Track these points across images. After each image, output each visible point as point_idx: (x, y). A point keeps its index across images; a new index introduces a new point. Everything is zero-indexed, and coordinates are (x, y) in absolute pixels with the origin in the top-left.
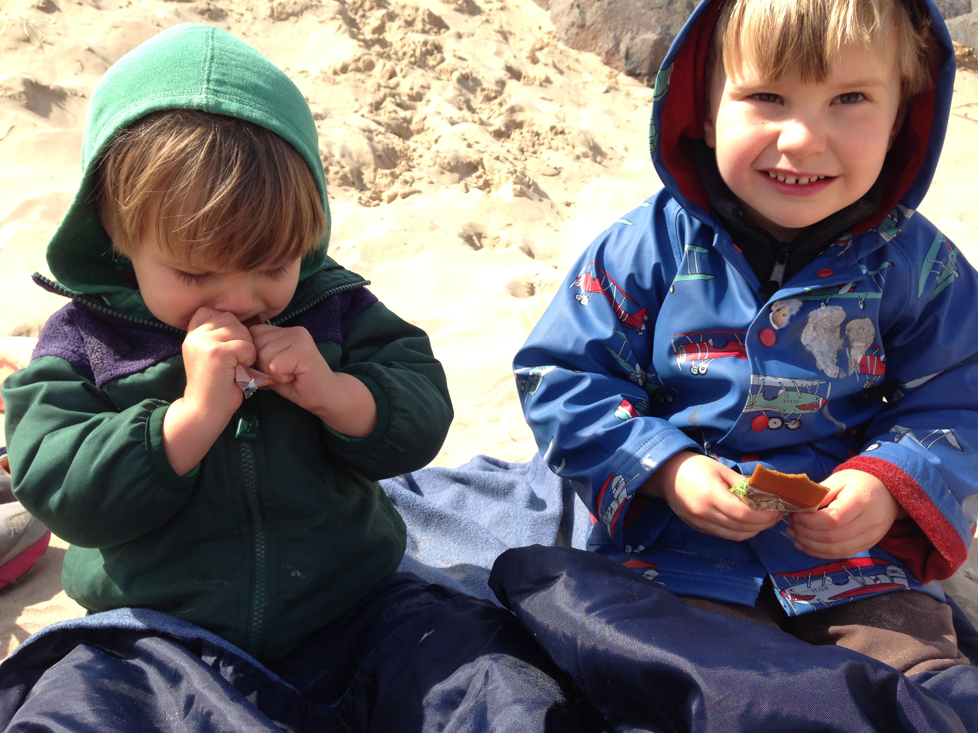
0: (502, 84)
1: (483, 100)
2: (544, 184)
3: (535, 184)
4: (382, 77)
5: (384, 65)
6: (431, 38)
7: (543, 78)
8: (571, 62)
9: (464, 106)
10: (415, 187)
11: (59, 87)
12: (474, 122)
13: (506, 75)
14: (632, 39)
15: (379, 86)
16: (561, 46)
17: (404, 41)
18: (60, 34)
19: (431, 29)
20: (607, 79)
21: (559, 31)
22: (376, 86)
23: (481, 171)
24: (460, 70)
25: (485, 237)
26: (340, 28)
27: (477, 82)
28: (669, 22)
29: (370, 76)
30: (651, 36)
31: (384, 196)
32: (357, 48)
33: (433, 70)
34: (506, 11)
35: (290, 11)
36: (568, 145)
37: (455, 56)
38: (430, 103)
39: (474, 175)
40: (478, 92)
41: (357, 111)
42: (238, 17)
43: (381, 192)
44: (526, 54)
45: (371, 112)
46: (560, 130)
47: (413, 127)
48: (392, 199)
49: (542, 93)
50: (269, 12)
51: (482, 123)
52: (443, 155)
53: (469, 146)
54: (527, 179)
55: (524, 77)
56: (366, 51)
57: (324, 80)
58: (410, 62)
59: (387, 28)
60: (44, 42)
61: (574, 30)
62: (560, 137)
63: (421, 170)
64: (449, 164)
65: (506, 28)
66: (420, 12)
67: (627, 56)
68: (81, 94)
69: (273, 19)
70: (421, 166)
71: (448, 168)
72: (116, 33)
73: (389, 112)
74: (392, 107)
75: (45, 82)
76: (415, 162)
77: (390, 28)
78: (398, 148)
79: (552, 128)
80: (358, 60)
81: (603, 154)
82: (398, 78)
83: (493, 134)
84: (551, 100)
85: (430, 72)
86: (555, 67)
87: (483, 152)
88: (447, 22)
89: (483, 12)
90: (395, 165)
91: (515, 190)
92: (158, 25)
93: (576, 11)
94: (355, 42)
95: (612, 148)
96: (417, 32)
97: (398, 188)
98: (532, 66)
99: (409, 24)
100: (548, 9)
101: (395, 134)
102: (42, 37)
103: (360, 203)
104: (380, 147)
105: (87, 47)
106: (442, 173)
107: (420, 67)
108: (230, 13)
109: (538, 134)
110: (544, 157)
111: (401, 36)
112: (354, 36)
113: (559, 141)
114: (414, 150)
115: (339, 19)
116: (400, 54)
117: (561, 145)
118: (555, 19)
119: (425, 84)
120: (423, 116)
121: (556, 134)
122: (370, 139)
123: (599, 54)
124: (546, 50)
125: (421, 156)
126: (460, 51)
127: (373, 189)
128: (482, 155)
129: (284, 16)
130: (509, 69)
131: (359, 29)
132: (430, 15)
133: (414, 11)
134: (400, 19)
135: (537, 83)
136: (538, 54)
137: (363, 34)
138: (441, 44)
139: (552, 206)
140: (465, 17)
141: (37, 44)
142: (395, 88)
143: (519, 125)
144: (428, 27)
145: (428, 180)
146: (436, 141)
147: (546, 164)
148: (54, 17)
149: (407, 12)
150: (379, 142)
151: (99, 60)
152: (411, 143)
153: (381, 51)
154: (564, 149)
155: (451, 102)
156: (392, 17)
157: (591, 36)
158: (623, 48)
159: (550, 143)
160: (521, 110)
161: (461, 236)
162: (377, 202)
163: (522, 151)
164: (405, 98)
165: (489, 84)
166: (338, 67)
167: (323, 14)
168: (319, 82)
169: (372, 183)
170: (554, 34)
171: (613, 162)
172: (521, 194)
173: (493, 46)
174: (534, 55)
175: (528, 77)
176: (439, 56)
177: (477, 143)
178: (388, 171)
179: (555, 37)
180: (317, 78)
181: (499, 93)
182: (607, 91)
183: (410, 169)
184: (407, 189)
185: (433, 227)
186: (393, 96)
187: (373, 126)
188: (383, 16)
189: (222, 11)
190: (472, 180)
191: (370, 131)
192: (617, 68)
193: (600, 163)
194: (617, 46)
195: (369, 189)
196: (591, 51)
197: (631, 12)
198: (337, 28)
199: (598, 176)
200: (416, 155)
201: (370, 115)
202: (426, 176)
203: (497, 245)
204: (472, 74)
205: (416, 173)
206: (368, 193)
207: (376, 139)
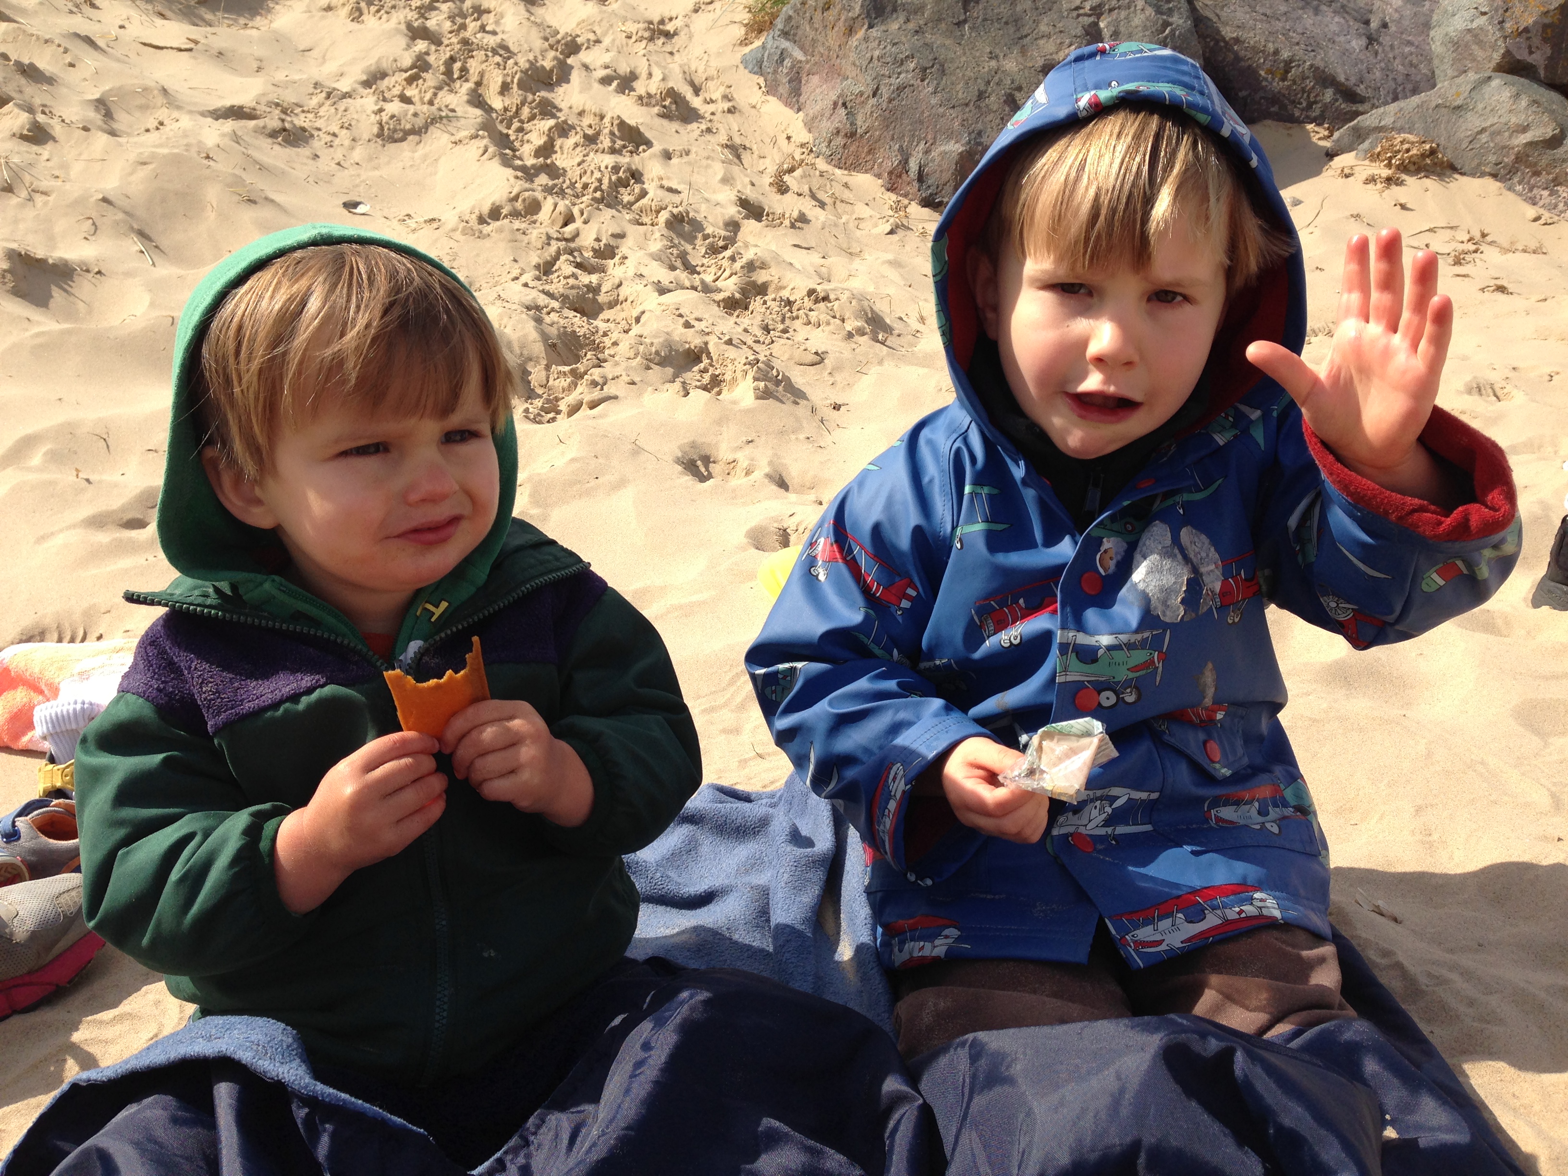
0: (734, 226)
1: (706, 253)
2: (800, 378)
3: (787, 379)
4: (553, 223)
5: (556, 205)
6: (624, 160)
7: (795, 214)
8: (838, 189)
9: (678, 264)
10: (610, 390)
11: (61, 259)
12: (694, 288)
13: (739, 212)
14: (927, 152)
15: (549, 238)
16: (822, 164)
17: (585, 165)
18: (57, 177)
19: (624, 147)
20: (891, 213)
21: (817, 142)
22: (544, 237)
23: (706, 361)
24: (670, 208)
25: (714, 462)
26: (485, 151)
27: (697, 226)
28: (980, 126)
29: (534, 222)
30: (955, 148)
31: (563, 406)
32: (512, 180)
33: (630, 209)
34: (737, 114)
35: (408, 126)
36: (834, 317)
37: (662, 187)
38: (626, 261)
39: (696, 369)
40: (699, 242)
41: (517, 278)
42: (329, 138)
43: (557, 399)
44: (767, 180)
45: (538, 279)
46: (822, 295)
47: (602, 298)
48: (574, 409)
49: (794, 237)
50: (375, 130)
51: (706, 289)
52: (648, 341)
53: (687, 325)
54: (774, 372)
55: (768, 215)
56: (527, 185)
57: (464, 233)
58: (594, 199)
59: (557, 148)
60: (33, 191)
61: (839, 141)
62: (822, 305)
63: (617, 364)
64: (657, 353)
65: (737, 140)
66: (607, 120)
67: (921, 178)
68: (97, 270)
69: (383, 140)
70: (616, 358)
71: (657, 359)
72: (143, 173)
73: (565, 278)
74: (569, 269)
75: (40, 253)
76: (607, 352)
77: (561, 148)
78: (581, 332)
79: (811, 292)
80: (516, 198)
81: (888, 329)
82: (578, 224)
83: (722, 305)
84: (808, 249)
85: (624, 212)
86: (813, 196)
87: (708, 334)
88: (648, 134)
89: (703, 118)
90: (577, 359)
91: (756, 389)
92: (208, 157)
93: (842, 112)
94: (509, 172)
95: (901, 319)
96: (603, 152)
97: (583, 392)
98: (779, 196)
99: (591, 140)
100: (799, 110)
101: (575, 310)
102: (32, 184)
103: (527, 417)
104: (553, 331)
105: (101, 196)
106: (648, 368)
107: (609, 206)
108: (316, 133)
109: (789, 303)
110: (800, 337)
111: (578, 159)
112: (506, 162)
113: (820, 312)
114: (605, 334)
115: (483, 137)
116: (579, 186)
117: (824, 317)
118: (810, 125)
119: (618, 231)
120: (617, 282)
121: (816, 301)
122: (539, 320)
123: (878, 176)
124: (798, 173)
125: (615, 344)
126: (668, 178)
127: (545, 396)
128: (707, 338)
129: (400, 135)
130: (744, 203)
131: (514, 150)
132: (622, 124)
133: (597, 118)
134: (576, 133)
135: (787, 222)
136: (786, 178)
137: (521, 159)
138: (640, 169)
139: (813, 410)
140: (675, 125)
141: (24, 194)
142: (572, 239)
143: (762, 290)
144: (619, 143)
145: (627, 379)
146: (638, 320)
147: (802, 348)
148: (46, 151)
149: (587, 121)
150: (551, 325)
151: (120, 216)
152: (599, 323)
153: (551, 183)
154: (828, 324)
155: (656, 257)
156: (564, 130)
157: (866, 150)
158: (913, 165)
159: (807, 315)
160: (764, 266)
161: (678, 461)
162: (552, 415)
163: (767, 329)
164: (588, 254)
165: (714, 228)
166: (486, 209)
167: (459, 129)
168: (458, 235)
169: (545, 386)
170: (810, 146)
171: (902, 341)
172: (765, 395)
173: (718, 170)
174: (782, 181)
175: (773, 213)
176: (637, 188)
177: (699, 320)
178: (567, 369)
179: (811, 151)
180: (454, 230)
181: (731, 241)
182: (891, 232)
183: (600, 363)
184: (596, 394)
185: (637, 450)
186: (571, 252)
187: (543, 300)
188: (550, 130)
189: (304, 130)
190: (692, 376)
191: (538, 308)
192: (906, 196)
193: (883, 343)
194: (905, 162)
195: (540, 396)
196: (866, 172)
197: (923, 112)
198: (481, 151)
199: (881, 362)
200: (607, 342)
201: (537, 283)
202: (624, 374)
203: (733, 473)
204: (688, 213)
205: (608, 369)
206: (538, 403)
207: (548, 319)
